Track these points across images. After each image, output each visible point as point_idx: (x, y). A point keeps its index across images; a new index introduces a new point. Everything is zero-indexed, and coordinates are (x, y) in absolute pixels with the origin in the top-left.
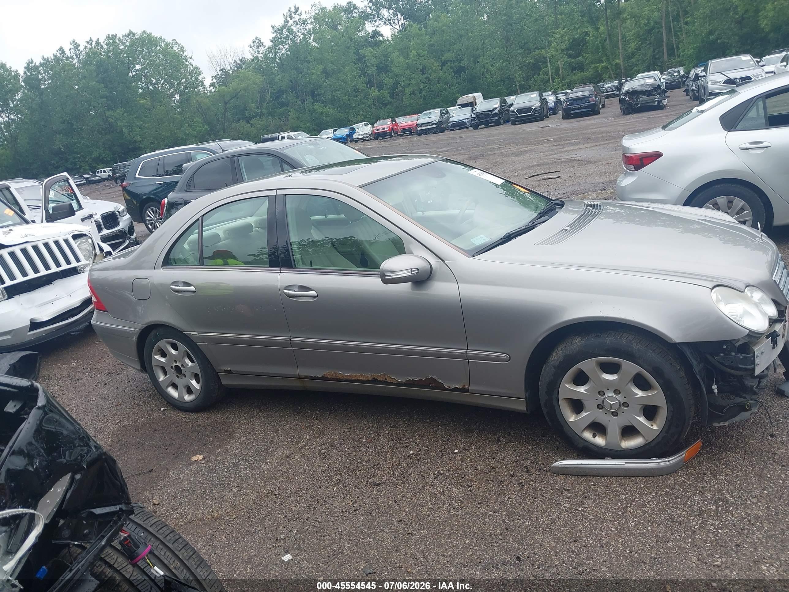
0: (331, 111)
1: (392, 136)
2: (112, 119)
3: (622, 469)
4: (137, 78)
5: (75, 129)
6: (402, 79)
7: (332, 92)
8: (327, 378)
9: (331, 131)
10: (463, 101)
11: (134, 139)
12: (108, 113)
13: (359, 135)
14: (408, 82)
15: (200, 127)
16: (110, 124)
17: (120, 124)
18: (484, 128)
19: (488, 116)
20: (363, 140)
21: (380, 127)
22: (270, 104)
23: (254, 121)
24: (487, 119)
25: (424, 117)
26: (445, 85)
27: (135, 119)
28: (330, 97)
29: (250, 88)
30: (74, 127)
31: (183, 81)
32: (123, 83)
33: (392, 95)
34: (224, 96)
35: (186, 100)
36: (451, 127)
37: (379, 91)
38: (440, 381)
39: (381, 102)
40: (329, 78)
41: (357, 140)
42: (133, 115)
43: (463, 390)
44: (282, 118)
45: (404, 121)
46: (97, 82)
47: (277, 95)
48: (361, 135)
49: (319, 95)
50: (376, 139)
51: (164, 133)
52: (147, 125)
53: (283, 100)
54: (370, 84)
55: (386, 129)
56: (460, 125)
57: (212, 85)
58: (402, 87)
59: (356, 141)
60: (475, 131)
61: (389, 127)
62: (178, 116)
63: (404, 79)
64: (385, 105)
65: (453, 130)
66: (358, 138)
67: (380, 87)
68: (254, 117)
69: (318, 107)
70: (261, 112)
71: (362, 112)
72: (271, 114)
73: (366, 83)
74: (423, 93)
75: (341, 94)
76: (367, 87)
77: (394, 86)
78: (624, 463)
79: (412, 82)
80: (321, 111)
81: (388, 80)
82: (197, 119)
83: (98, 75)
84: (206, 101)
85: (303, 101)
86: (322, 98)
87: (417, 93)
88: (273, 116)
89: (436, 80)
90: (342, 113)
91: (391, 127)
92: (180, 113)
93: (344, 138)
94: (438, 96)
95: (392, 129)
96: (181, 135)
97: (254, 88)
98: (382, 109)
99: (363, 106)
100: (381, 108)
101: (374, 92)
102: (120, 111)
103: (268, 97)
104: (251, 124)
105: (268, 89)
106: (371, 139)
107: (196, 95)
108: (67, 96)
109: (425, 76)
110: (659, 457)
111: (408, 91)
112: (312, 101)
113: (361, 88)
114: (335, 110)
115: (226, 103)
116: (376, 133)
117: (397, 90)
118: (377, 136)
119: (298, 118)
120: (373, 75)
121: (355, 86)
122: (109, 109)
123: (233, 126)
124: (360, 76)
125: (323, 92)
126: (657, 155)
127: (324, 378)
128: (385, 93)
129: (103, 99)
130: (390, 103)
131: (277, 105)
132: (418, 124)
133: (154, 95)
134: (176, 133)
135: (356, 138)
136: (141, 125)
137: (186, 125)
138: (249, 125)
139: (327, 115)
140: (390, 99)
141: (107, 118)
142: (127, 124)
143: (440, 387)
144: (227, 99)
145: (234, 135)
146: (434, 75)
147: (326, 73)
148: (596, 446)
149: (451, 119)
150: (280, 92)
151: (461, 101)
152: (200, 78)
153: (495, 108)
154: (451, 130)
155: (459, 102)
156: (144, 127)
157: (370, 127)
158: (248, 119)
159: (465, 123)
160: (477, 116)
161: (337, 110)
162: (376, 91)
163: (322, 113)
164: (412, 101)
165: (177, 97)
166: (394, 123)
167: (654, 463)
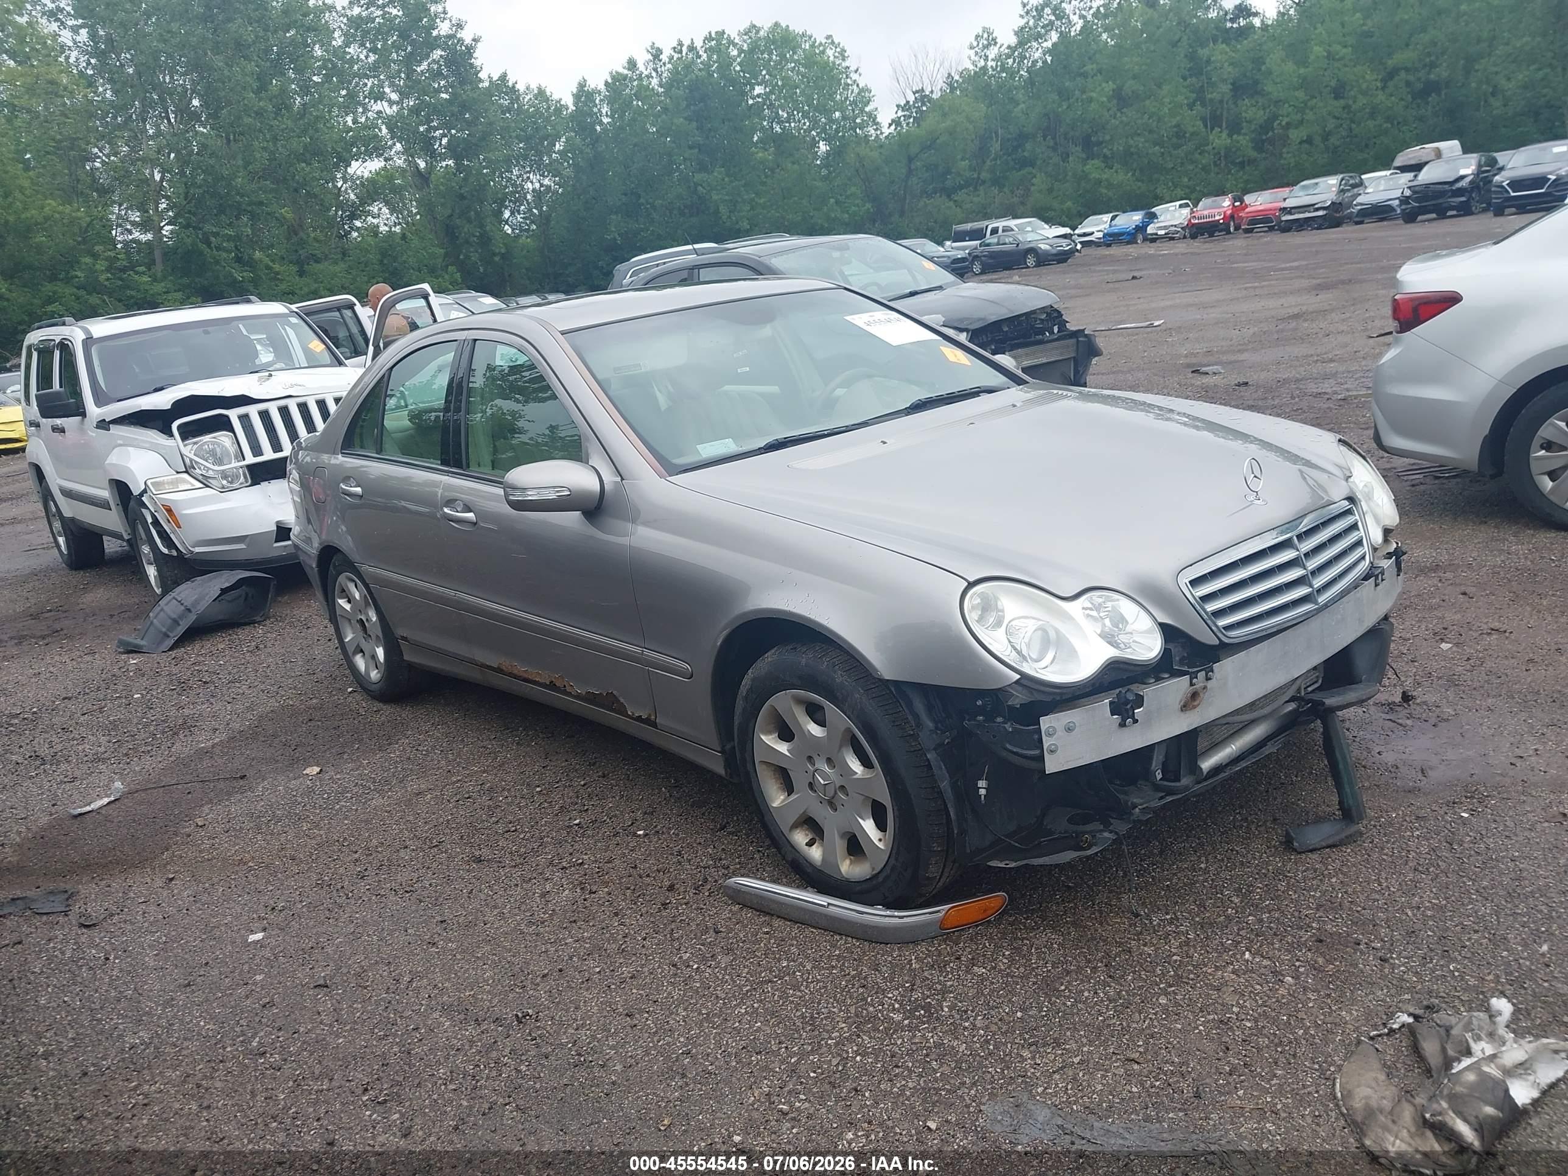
0: (1121, 177)
1: (1229, 233)
2: (704, 188)
3: (821, 914)
4: (757, 110)
5: (643, 204)
6: (1286, 109)
7: (1127, 138)
8: (502, 670)
9: (1107, 217)
10: (1410, 159)
11: (737, 227)
12: (698, 177)
13: (1160, 228)
14: (1299, 117)
15: (858, 205)
16: (700, 198)
17: (715, 197)
18: (1434, 219)
19: (1442, 194)
20: (1169, 238)
21: (1206, 213)
22: (998, 162)
23: (960, 196)
24: (1440, 201)
25: (1301, 194)
26: (1385, 122)
27: (742, 189)
28: (1121, 148)
29: (958, 130)
30: (642, 200)
31: (837, 114)
32: (729, 120)
33: (1259, 146)
34: (909, 145)
35: (837, 153)
36: (1357, 216)
37: (1230, 135)
38: (622, 700)
39: (1229, 159)
40: (1125, 110)
41: (1154, 239)
42: (739, 181)
43: (647, 721)
44: (1018, 189)
45: (1259, 201)
46: (685, 119)
47: (1015, 144)
48: (1165, 228)
49: (1099, 143)
50: (1193, 237)
51: (791, 216)
52: (762, 201)
53: (1026, 154)
54: (1214, 121)
55: (1217, 218)
56: (1379, 213)
57: (896, 122)
58: (1283, 127)
59: (1153, 241)
60: (1409, 226)
61: (1225, 213)
62: (819, 184)
63: (1290, 109)
64: (1242, 165)
65: (1361, 223)
66: (1156, 234)
67: (1235, 128)
68: (961, 187)
69: (1094, 169)
70: (979, 178)
71: (1186, 180)
72: (997, 182)
73: (1204, 120)
74: (1333, 140)
75: (1146, 141)
76: (1206, 126)
77: (1267, 126)
78: (826, 904)
79: (1310, 116)
80: (1098, 176)
81: (1252, 111)
82: (853, 189)
83: (688, 106)
84: (875, 154)
85: (1065, 157)
86: (1105, 150)
87: (1317, 140)
88: (1001, 187)
89: (1367, 110)
90: (1142, 181)
91: (1229, 212)
92: (825, 178)
93: (1129, 234)
94: (1367, 146)
95: (1232, 217)
96: (820, 221)
97: (967, 129)
98: (1232, 175)
99: (1191, 167)
100: (1229, 172)
101: (1220, 139)
102: (718, 173)
103: (995, 147)
104: (955, 201)
105: (996, 133)
106: (1185, 237)
107: (858, 143)
108: (635, 145)
109: (1342, 102)
110: (888, 906)
111: (1295, 135)
112: (1084, 156)
113: (1191, 130)
114: (1130, 174)
115: (910, 160)
116: (1194, 225)
117: (1270, 134)
118: (1197, 231)
119: (1050, 190)
120: (1221, 102)
121: (1178, 126)
122: (703, 168)
123: (921, 204)
124: (1191, 107)
125: (1108, 137)
126: (1450, 300)
127: (499, 670)
128: (1243, 140)
129: (693, 151)
130: (1251, 162)
131: (1012, 163)
132: (1285, 209)
133: (781, 143)
134: (812, 217)
135: (1152, 234)
136: (753, 200)
137: (832, 201)
138: (951, 204)
139: (1110, 186)
140: (1254, 154)
141: (696, 185)
142: (727, 198)
143: (622, 711)
144: (914, 150)
145: (921, 223)
146: (1362, 101)
147: (1121, 99)
148: (811, 864)
149: (1360, 200)
150: (1023, 137)
151: (1405, 158)
152: (867, 109)
153: (1463, 177)
154: (1357, 223)
155: (1399, 161)
156: (756, 203)
157: (1186, 211)
158: (949, 193)
159: (1391, 209)
160: (1414, 192)
161: (1133, 175)
162: (1224, 135)
163: (1099, 182)
164: (1304, 157)
165: (823, 147)
166: (1237, 204)
167: (878, 916)
